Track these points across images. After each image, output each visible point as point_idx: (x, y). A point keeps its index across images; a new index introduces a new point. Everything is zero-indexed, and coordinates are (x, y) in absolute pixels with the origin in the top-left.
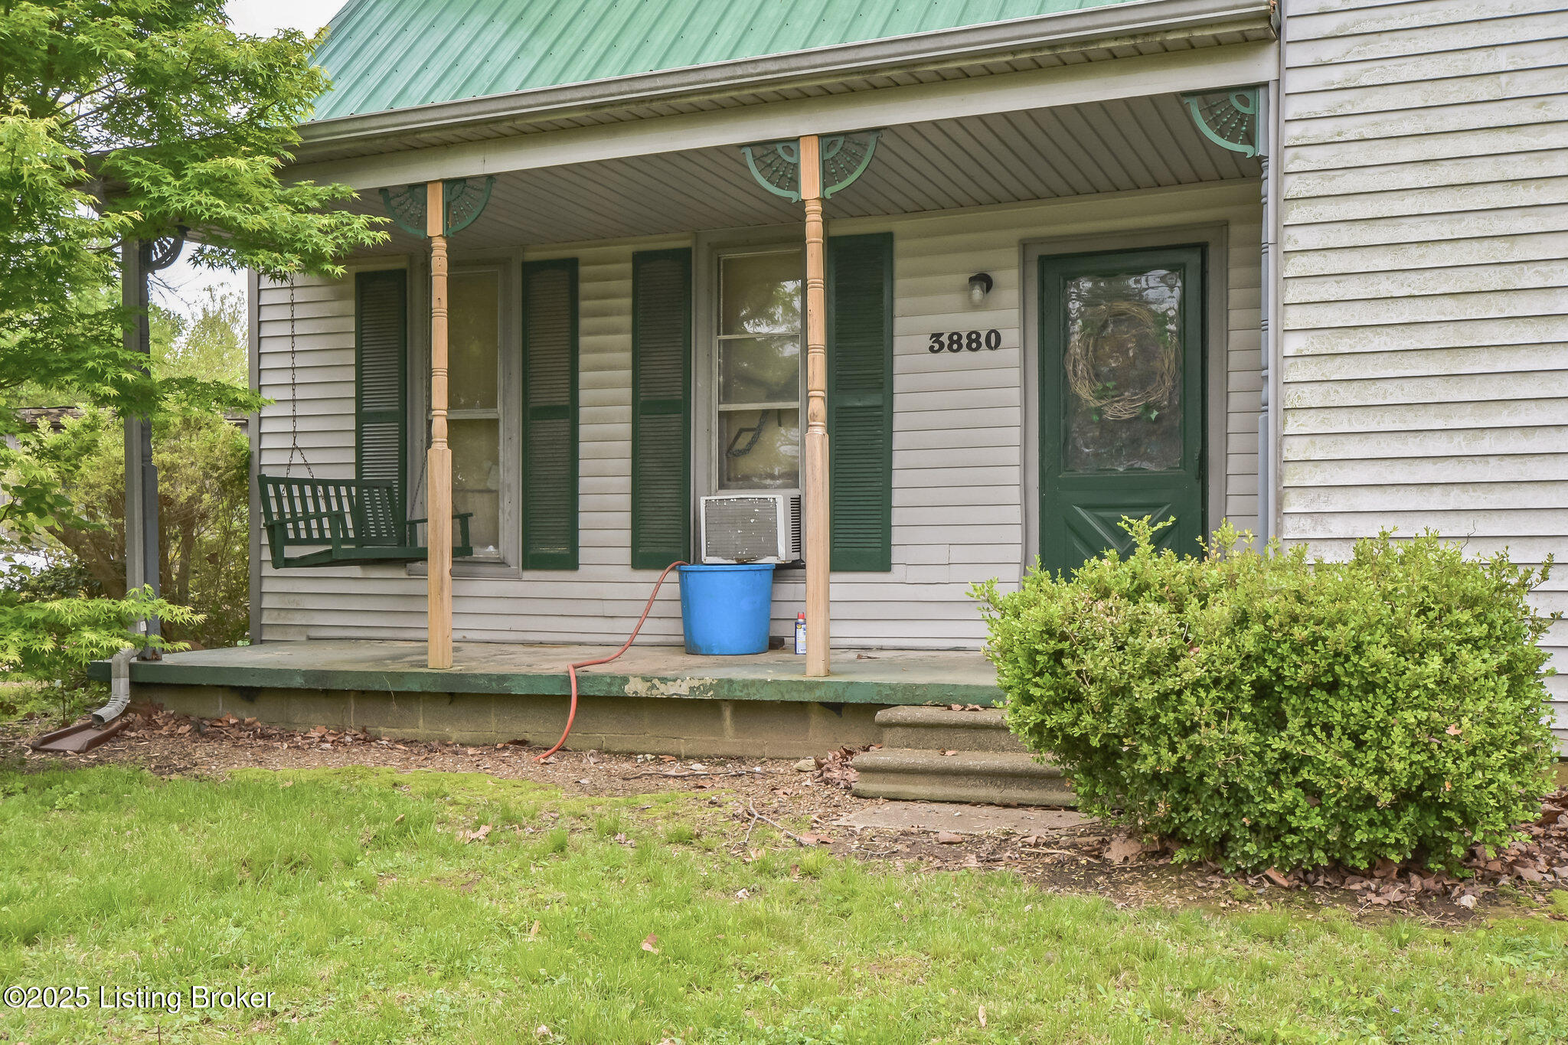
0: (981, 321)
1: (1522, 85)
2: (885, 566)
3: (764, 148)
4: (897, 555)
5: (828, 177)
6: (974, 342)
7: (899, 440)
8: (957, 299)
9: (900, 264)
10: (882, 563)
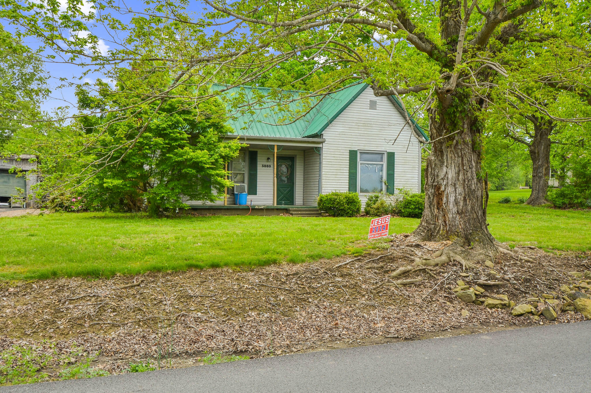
0: (268, 164)
1: (342, 151)
2: (256, 194)
3: (270, 145)
4: (258, 193)
5: (277, 150)
6: (267, 166)
7: (258, 178)
8: (265, 160)
9: (258, 155)
10: (255, 193)
